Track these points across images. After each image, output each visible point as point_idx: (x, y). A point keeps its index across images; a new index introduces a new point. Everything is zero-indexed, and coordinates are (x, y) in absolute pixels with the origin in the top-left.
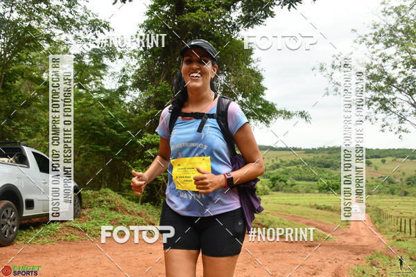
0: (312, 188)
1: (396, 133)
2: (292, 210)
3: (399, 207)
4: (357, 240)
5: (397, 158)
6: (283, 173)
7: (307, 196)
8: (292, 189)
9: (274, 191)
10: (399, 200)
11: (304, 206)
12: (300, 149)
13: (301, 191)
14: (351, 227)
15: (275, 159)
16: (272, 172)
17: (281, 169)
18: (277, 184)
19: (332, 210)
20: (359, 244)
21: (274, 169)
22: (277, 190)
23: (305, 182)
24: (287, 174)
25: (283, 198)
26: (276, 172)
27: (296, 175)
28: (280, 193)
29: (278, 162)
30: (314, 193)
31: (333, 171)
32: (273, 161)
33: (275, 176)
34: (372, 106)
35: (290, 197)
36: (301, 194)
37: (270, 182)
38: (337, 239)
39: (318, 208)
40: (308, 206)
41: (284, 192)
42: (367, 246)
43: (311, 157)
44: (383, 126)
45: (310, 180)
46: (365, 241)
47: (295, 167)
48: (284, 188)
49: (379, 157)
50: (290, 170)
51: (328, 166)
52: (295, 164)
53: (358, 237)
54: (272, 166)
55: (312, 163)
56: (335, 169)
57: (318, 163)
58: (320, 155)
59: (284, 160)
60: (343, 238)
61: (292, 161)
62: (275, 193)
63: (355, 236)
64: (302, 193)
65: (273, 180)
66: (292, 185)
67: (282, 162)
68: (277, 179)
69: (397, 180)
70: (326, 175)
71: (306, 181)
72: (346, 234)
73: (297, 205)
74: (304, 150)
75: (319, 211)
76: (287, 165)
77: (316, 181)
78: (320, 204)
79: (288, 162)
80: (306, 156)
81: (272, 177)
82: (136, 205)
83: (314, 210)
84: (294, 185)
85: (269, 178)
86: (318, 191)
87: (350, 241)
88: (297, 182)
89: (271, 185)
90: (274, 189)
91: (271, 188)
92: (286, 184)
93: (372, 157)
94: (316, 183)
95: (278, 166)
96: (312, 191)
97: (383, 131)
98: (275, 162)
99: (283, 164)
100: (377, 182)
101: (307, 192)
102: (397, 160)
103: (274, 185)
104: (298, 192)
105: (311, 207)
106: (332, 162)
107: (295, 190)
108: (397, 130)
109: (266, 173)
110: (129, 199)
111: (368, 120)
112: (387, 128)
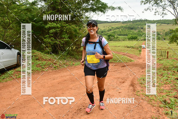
0: (126, 39)
1: (161, 15)
2: (117, 49)
3: (161, 45)
4: (144, 61)
5: (162, 24)
6: (113, 33)
7: (123, 42)
8: (117, 40)
9: (109, 41)
10: (161, 42)
11: (122, 47)
12: (120, 22)
13: (121, 40)
14: (141, 55)
15: (109, 27)
17: (112, 31)
19: (134, 48)
21: (109, 31)
22: (111, 40)
23: (122, 36)
24: (115, 33)
25: (113, 44)
26: (110, 33)
27: (119, 33)
28: (112, 41)
29: (111, 28)
30: (126, 40)
31: (134, 31)
32: (108, 28)
33: (110, 34)
34: (151, 3)
35: (116, 43)
37: (108, 37)
38: (135, 61)
39: (128, 48)
40: (124, 47)
41: (114, 41)
43: (125, 25)
44: (155, 12)
45: (124, 35)
47: (118, 30)
48: (114, 39)
50: (116, 31)
51: (132, 29)
52: (118, 28)
53: (144, 59)
54: (108, 30)
55: (126, 28)
56: (135, 30)
57: (128, 28)
58: (129, 24)
59: (113, 27)
60: (138, 60)
61: (116, 27)
63: (143, 59)
64: (121, 41)
66: (117, 38)
67: (112, 28)
68: (111, 36)
69: (161, 34)
70: (131, 33)
72: (139, 58)
73: (119, 47)
74: (122, 22)
75: (128, 49)
76: (115, 29)
77: (127, 35)
78: (129, 46)
79: (115, 28)
80: (123, 25)
81: (108, 35)
83: (126, 48)
84: (118, 38)
85: (107, 35)
86: (128, 40)
87: (141, 61)
88: (119, 36)
89: (108, 38)
90: (109, 40)
91: (108, 39)
92: (115, 38)
94: (127, 36)
95: (111, 30)
96: (125, 40)
97: (155, 15)
98: (109, 28)
99: (113, 29)
101: (123, 40)
102: (162, 25)
103: (109, 38)
104: (120, 41)
105: (125, 47)
106: (134, 27)
107: (118, 40)
108: (161, 14)
109: (106, 33)
110: (45, 53)
111: (149, 10)
112: (157, 13)
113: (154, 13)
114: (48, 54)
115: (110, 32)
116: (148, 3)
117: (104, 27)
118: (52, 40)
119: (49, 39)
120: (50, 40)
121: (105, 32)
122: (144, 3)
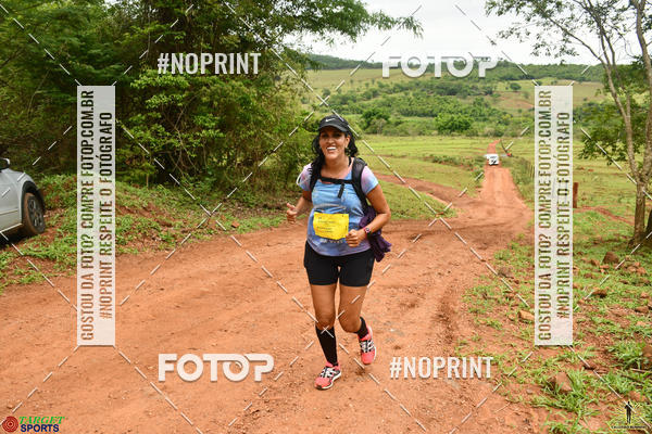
0: (428, 128)
1: (556, 56)
2: (396, 165)
4: (490, 213)
6: (383, 104)
7: (420, 140)
8: (397, 130)
9: (369, 133)
11: (414, 158)
13: (410, 132)
14: (483, 190)
15: (370, 82)
16: (366, 103)
17: (380, 99)
18: (374, 122)
19: (456, 164)
20: (491, 220)
21: (369, 98)
22: (375, 132)
23: (417, 119)
24: (389, 106)
25: (383, 144)
26: (371, 105)
27: (405, 107)
28: (378, 137)
29: (375, 87)
30: (430, 134)
31: (460, 101)
32: (367, 85)
33: (371, 109)
34: (524, 8)
35: (394, 143)
36: (410, 138)
37: (363, 120)
38: (461, 214)
39: (435, 161)
40: (420, 158)
41: (385, 135)
42: (502, 225)
44: (537, 47)
45: (425, 115)
46: (501, 216)
47: (402, 94)
48: (385, 129)
49: (532, 78)
50: (394, 99)
51: (453, 93)
52: (403, 89)
53: (490, 208)
54: (366, 93)
55: (430, 87)
56: (464, 98)
57: (438, 87)
59: (384, 83)
60: (471, 210)
61: (397, 85)
62: (370, 136)
63: (486, 207)
64: (413, 136)
65: (368, 116)
66: (397, 124)
67: (381, 86)
68: (374, 115)
70: (450, 107)
71: (419, 116)
72: (474, 203)
73: (403, 157)
75: (437, 165)
76: (390, 92)
77: (433, 116)
78: (438, 154)
79: (391, 87)
81: (365, 111)
83: (429, 164)
84: (401, 123)
85: (361, 112)
86: (436, 132)
87: (478, 215)
88: (405, 119)
89: (365, 125)
90: (368, 130)
91: (365, 129)
92: (389, 123)
93: (522, 78)
94: (434, 119)
95: (375, 94)
96: (427, 132)
97: (536, 54)
98: (371, 87)
99: (383, 89)
100: (527, 116)
101: (420, 134)
102: (559, 82)
103: (369, 124)
104: (407, 134)
105: (426, 159)
106: (460, 86)
107: (402, 131)
108: (558, 51)
109: (357, 105)
110: (129, 182)
111: (514, 36)
112: (541, 49)
113: (532, 50)
114: (142, 185)
115: (372, 101)
116: (514, 9)
117: (352, 82)
118: (155, 134)
119: (144, 130)
120: (148, 135)
121: (355, 101)
122: (497, 9)
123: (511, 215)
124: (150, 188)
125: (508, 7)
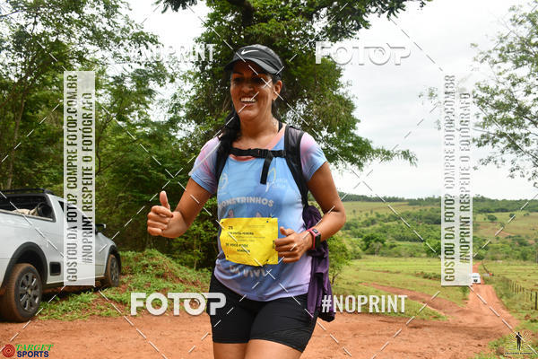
0: (418, 251)
1: (529, 179)
2: (392, 279)
3: (533, 277)
4: (478, 319)
5: (531, 212)
6: (380, 231)
7: (411, 261)
8: (392, 252)
9: (367, 254)
10: (533, 267)
11: (407, 274)
12: (402, 200)
13: (403, 254)
14: (470, 302)
15: (369, 212)
16: (366, 229)
17: (377, 226)
18: (371, 245)
20: (480, 324)
21: (368, 225)
22: (373, 253)
23: (408, 243)
24: (385, 232)
25: (380, 263)
26: (370, 230)
27: (398, 234)
28: (376, 257)
29: (374, 216)
30: (420, 256)
32: (367, 215)
33: (369, 234)
34: (498, 144)
35: (389, 263)
36: (403, 259)
37: (363, 243)
38: (451, 318)
39: (425, 277)
40: (412, 275)
41: (382, 256)
42: (491, 328)
43: (415, 210)
44: (513, 170)
45: (414, 240)
46: (488, 321)
47: (396, 223)
48: (382, 251)
49: (507, 211)
50: (389, 226)
51: (438, 222)
52: (395, 219)
53: (478, 316)
54: (366, 221)
55: (419, 218)
57: (426, 218)
58: (429, 208)
59: (381, 214)
60: (460, 317)
61: (391, 215)
62: (370, 256)
63: (474, 315)
64: (405, 256)
65: (367, 239)
66: (392, 247)
67: (378, 216)
68: (372, 239)
69: (530, 242)
70: (436, 234)
71: (411, 241)
72: (462, 311)
73: (398, 273)
74: (408, 200)
75: (426, 280)
76: (386, 221)
77: (422, 241)
78: (428, 272)
79: (387, 217)
80: (410, 209)
81: (365, 235)
82: (189, 271)
83: (421, 280)
84: (395, 246)
85: (362, 237)
86: (425, 255)
87: (468, 320)
88: (398, 243)
89: (365, 247)
90: (367, 251)
91: (364, 250)
92: (385, 246)
93: (497, 211)
94: (423, 244)
95: (373, 222)
96: (418, 254)
97: (512, 177)
98: (370, 216)
99: (380, 219)
100: (504, 243)
101: (411, 256)
102: (531, 214)
103: (368, 247)
104: (400, 256)
105: (417, 275)
107: (396, 253)
108: (530, 175)
109: (358, 230)
110: (181, 263)
111: (491, 164)
112: (517, 173)
113: (509, 173)
114: (191, 267)
115: (370, 228)
116: (490, 143)
117: (354, 211)
118: (206, 227)
120: (200, 229)
121: (356, 227)
122: (477, 143)
123: (497, 321)
124: (197, 270)
125: (485, 142)
